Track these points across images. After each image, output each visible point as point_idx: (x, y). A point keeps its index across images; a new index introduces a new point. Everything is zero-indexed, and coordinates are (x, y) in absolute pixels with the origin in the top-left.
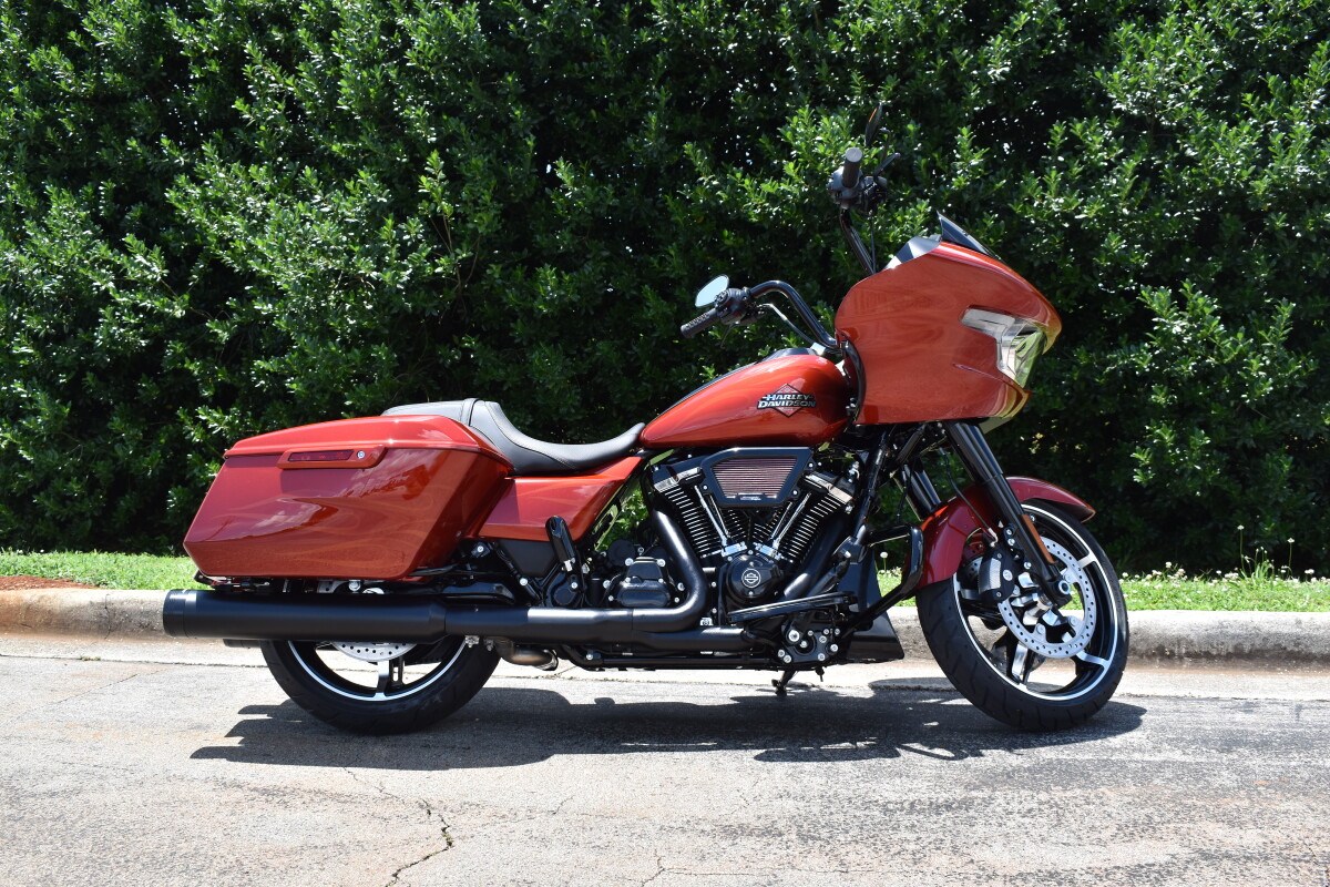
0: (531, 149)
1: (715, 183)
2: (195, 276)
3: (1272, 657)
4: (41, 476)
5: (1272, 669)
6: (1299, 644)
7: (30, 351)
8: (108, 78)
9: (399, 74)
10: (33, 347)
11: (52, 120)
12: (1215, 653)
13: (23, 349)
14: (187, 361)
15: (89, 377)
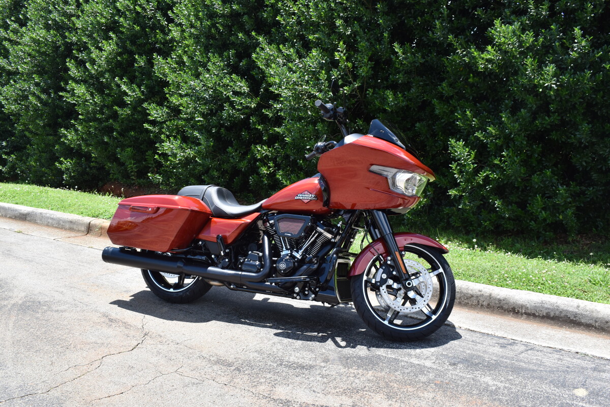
0: (387, 38)
1: (464, 53)
2: (262, 90)
3: (563, 321)
4: (205, 168)
5: (561, 326)
6: (576, 317)
7: (202, 119)
8: (235, 7)
9: (335, 5)
10: (203, 117)
11: (214, 25)
12: (537, 314)
13: (199, 119)
14: (257, 125)
15: (222, 130)
